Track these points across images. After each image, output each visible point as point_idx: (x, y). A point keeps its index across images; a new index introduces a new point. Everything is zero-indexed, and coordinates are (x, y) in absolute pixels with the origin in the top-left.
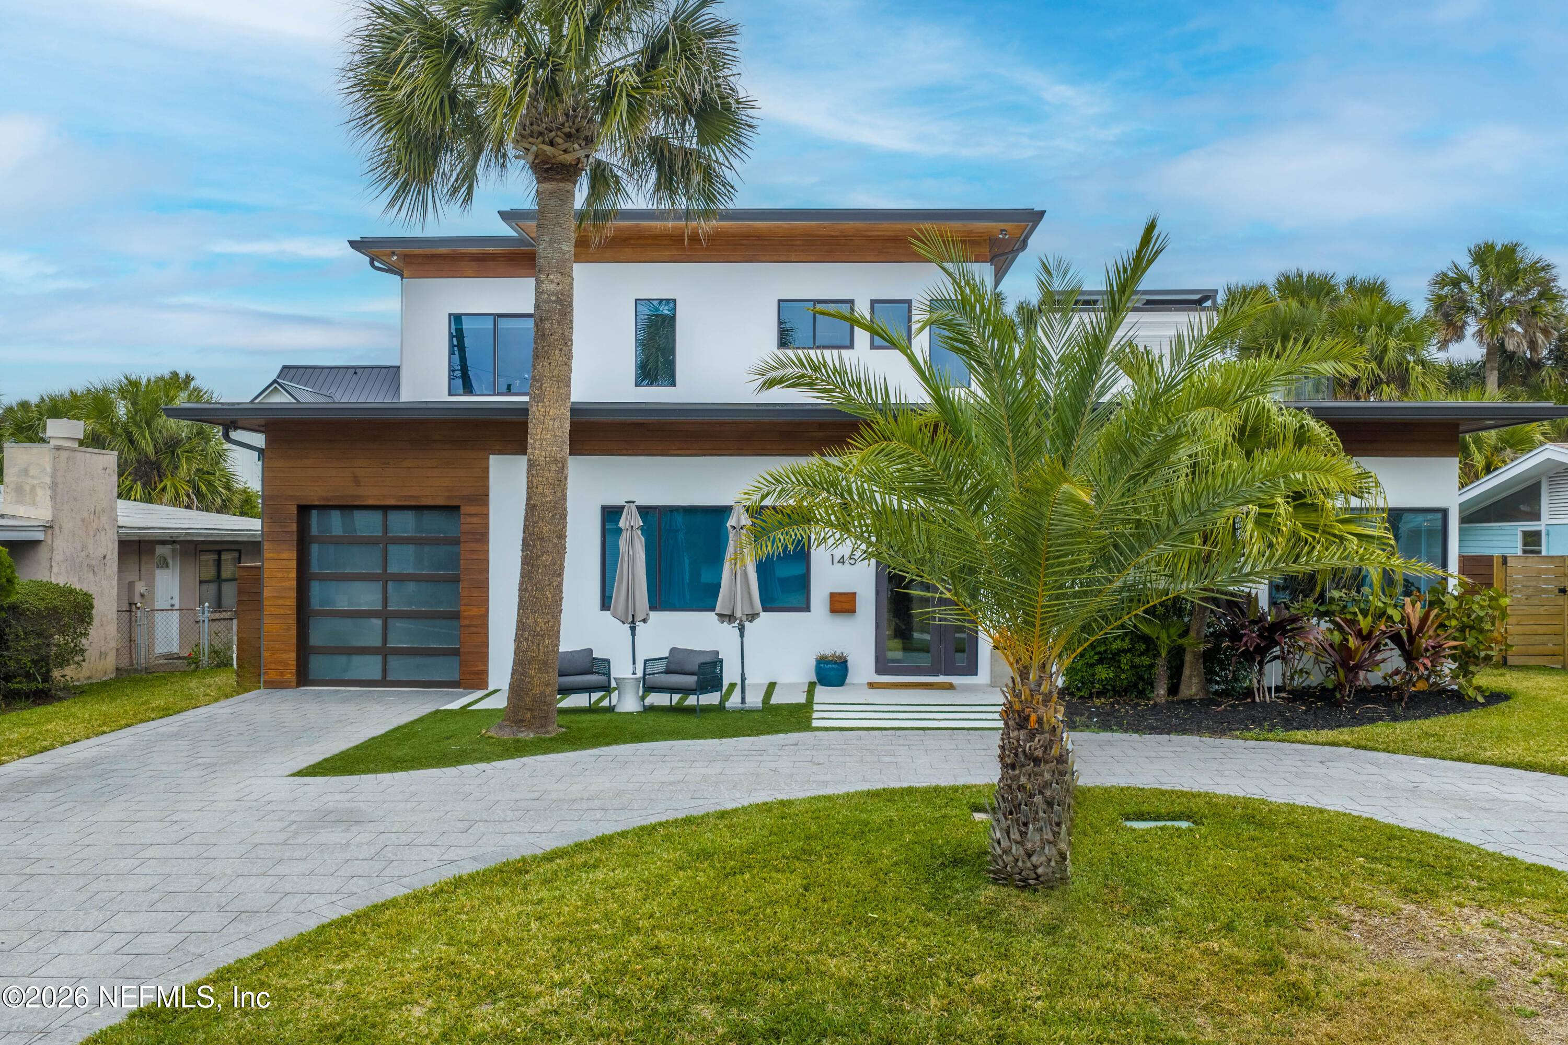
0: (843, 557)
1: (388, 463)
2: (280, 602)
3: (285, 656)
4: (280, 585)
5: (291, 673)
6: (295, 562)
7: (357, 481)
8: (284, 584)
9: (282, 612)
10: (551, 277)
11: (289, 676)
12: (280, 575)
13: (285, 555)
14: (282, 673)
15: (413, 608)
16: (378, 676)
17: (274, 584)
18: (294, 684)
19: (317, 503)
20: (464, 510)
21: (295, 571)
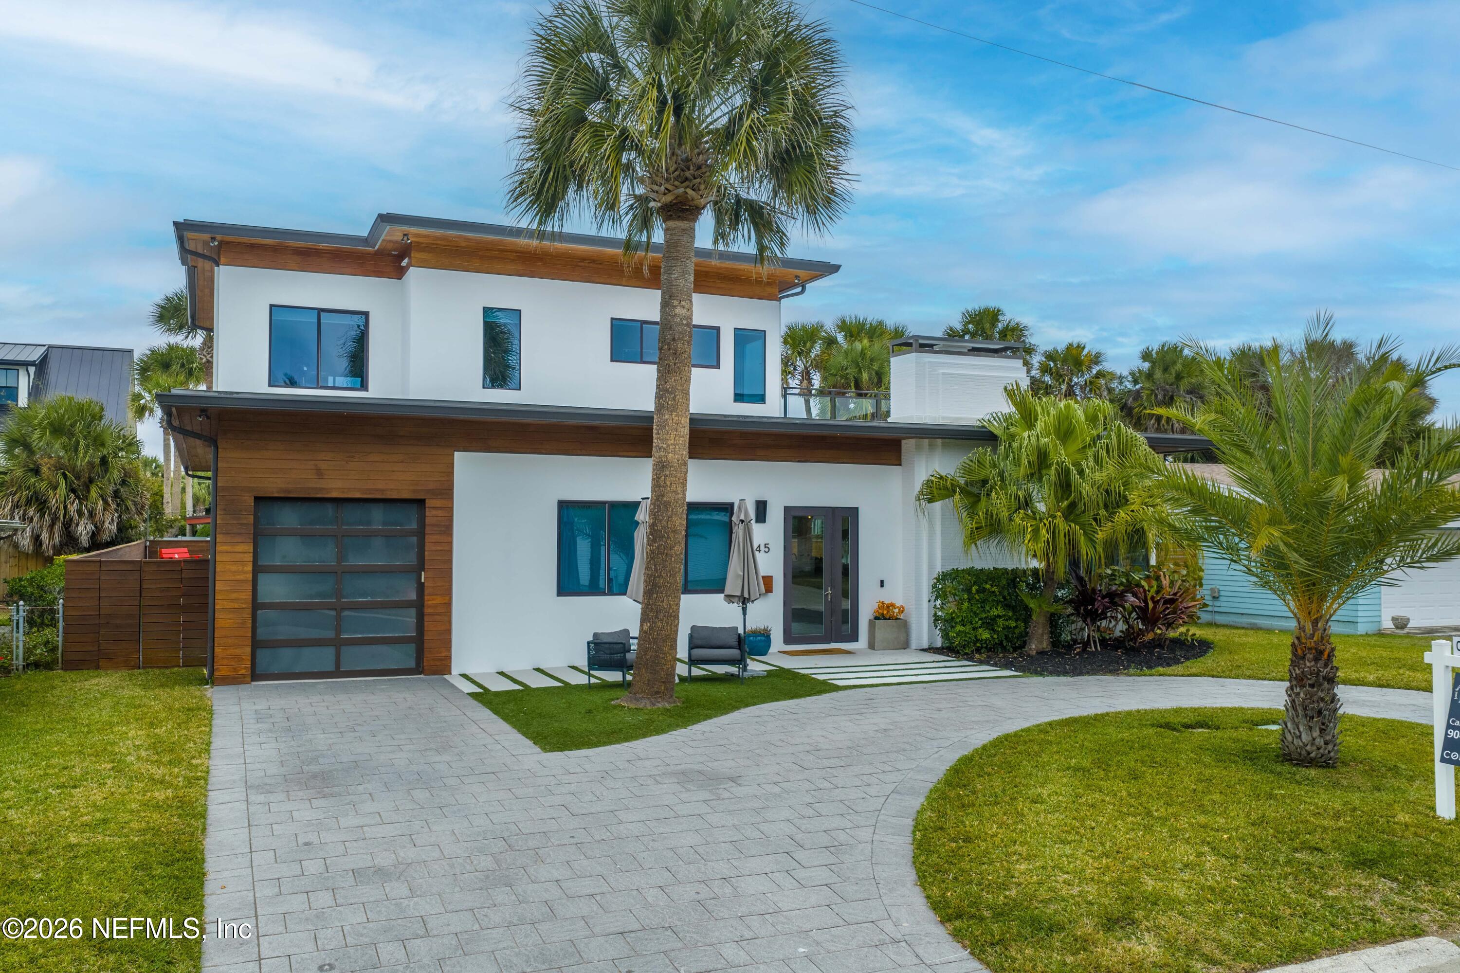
0: (759, 546)
1: (353, 457)
2: (234, 595)
3: (238, 651)
4: (233, 578)
5: (245, 668)
6: (251, 554)
7: (320, 473)
8: (238, 577)
9: (236, 606)
10: (683, 303)
11: (243, 671)
12: (234, 568)
13: (241, 548)
14: (235, 669)
15: (369, 599)
16: (331, 668)
17: (227, 578)
18: (249, 679)
19: (276, 495)
20: (429, 503)
21: (251, 564)
